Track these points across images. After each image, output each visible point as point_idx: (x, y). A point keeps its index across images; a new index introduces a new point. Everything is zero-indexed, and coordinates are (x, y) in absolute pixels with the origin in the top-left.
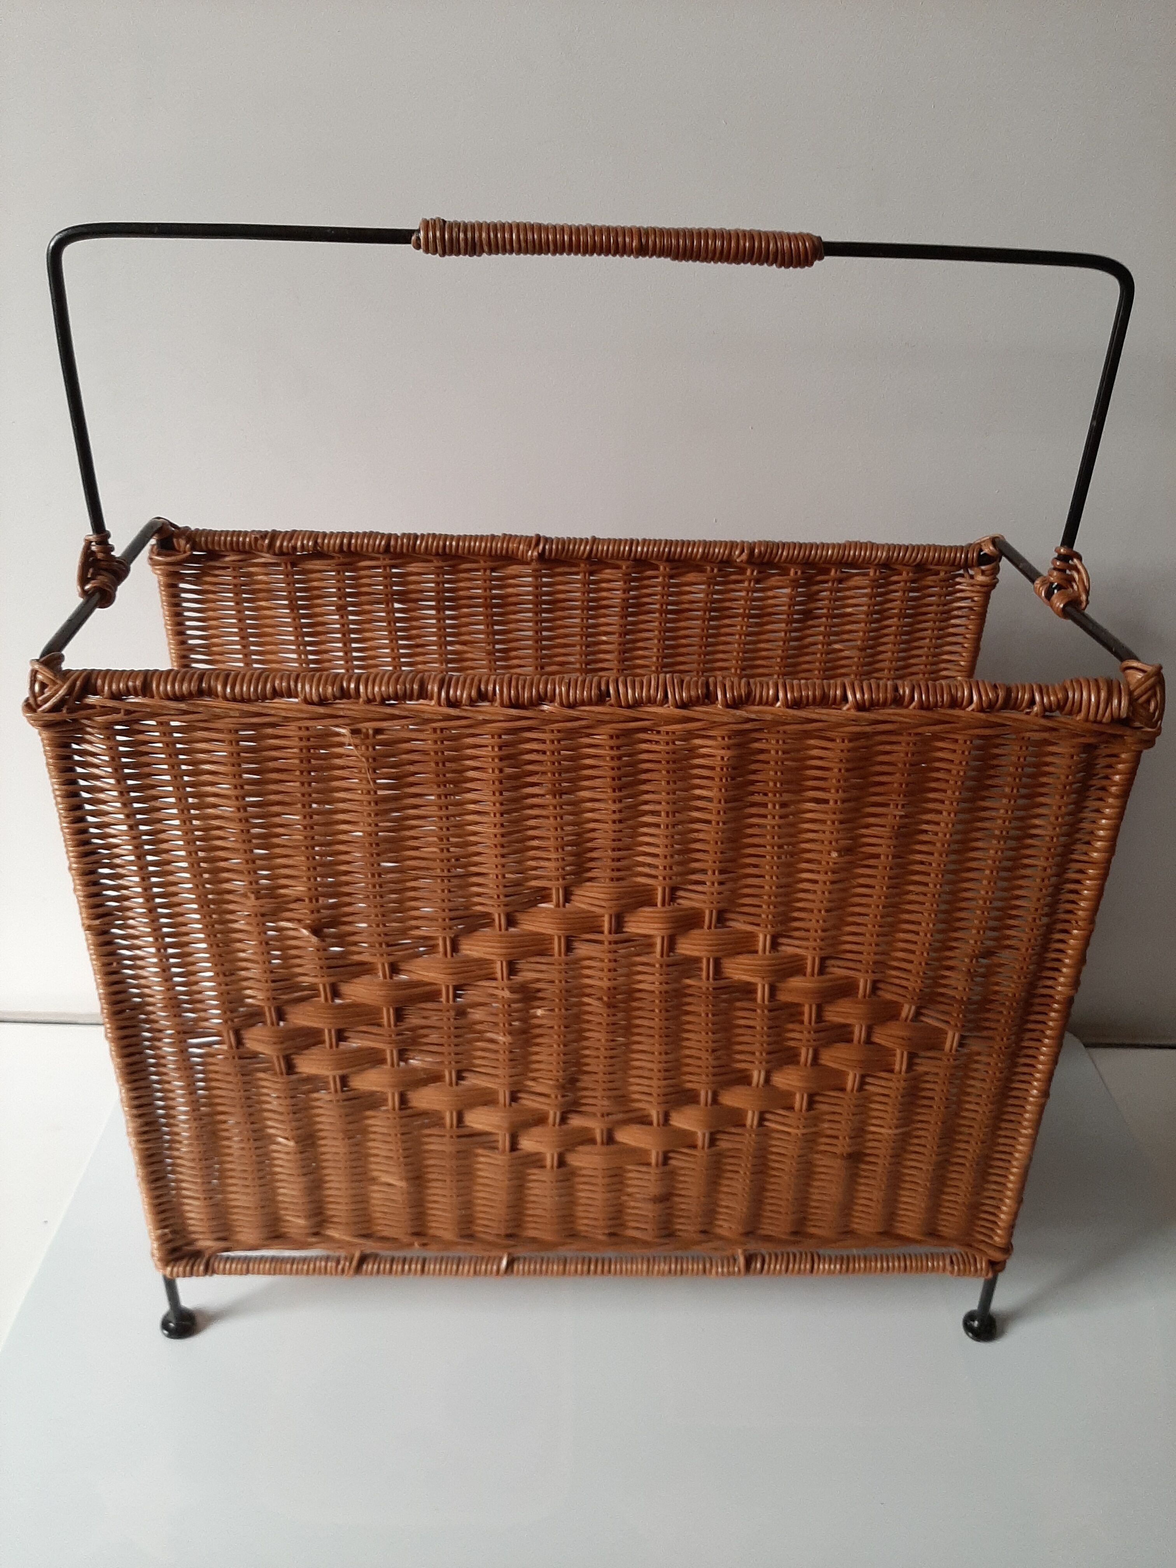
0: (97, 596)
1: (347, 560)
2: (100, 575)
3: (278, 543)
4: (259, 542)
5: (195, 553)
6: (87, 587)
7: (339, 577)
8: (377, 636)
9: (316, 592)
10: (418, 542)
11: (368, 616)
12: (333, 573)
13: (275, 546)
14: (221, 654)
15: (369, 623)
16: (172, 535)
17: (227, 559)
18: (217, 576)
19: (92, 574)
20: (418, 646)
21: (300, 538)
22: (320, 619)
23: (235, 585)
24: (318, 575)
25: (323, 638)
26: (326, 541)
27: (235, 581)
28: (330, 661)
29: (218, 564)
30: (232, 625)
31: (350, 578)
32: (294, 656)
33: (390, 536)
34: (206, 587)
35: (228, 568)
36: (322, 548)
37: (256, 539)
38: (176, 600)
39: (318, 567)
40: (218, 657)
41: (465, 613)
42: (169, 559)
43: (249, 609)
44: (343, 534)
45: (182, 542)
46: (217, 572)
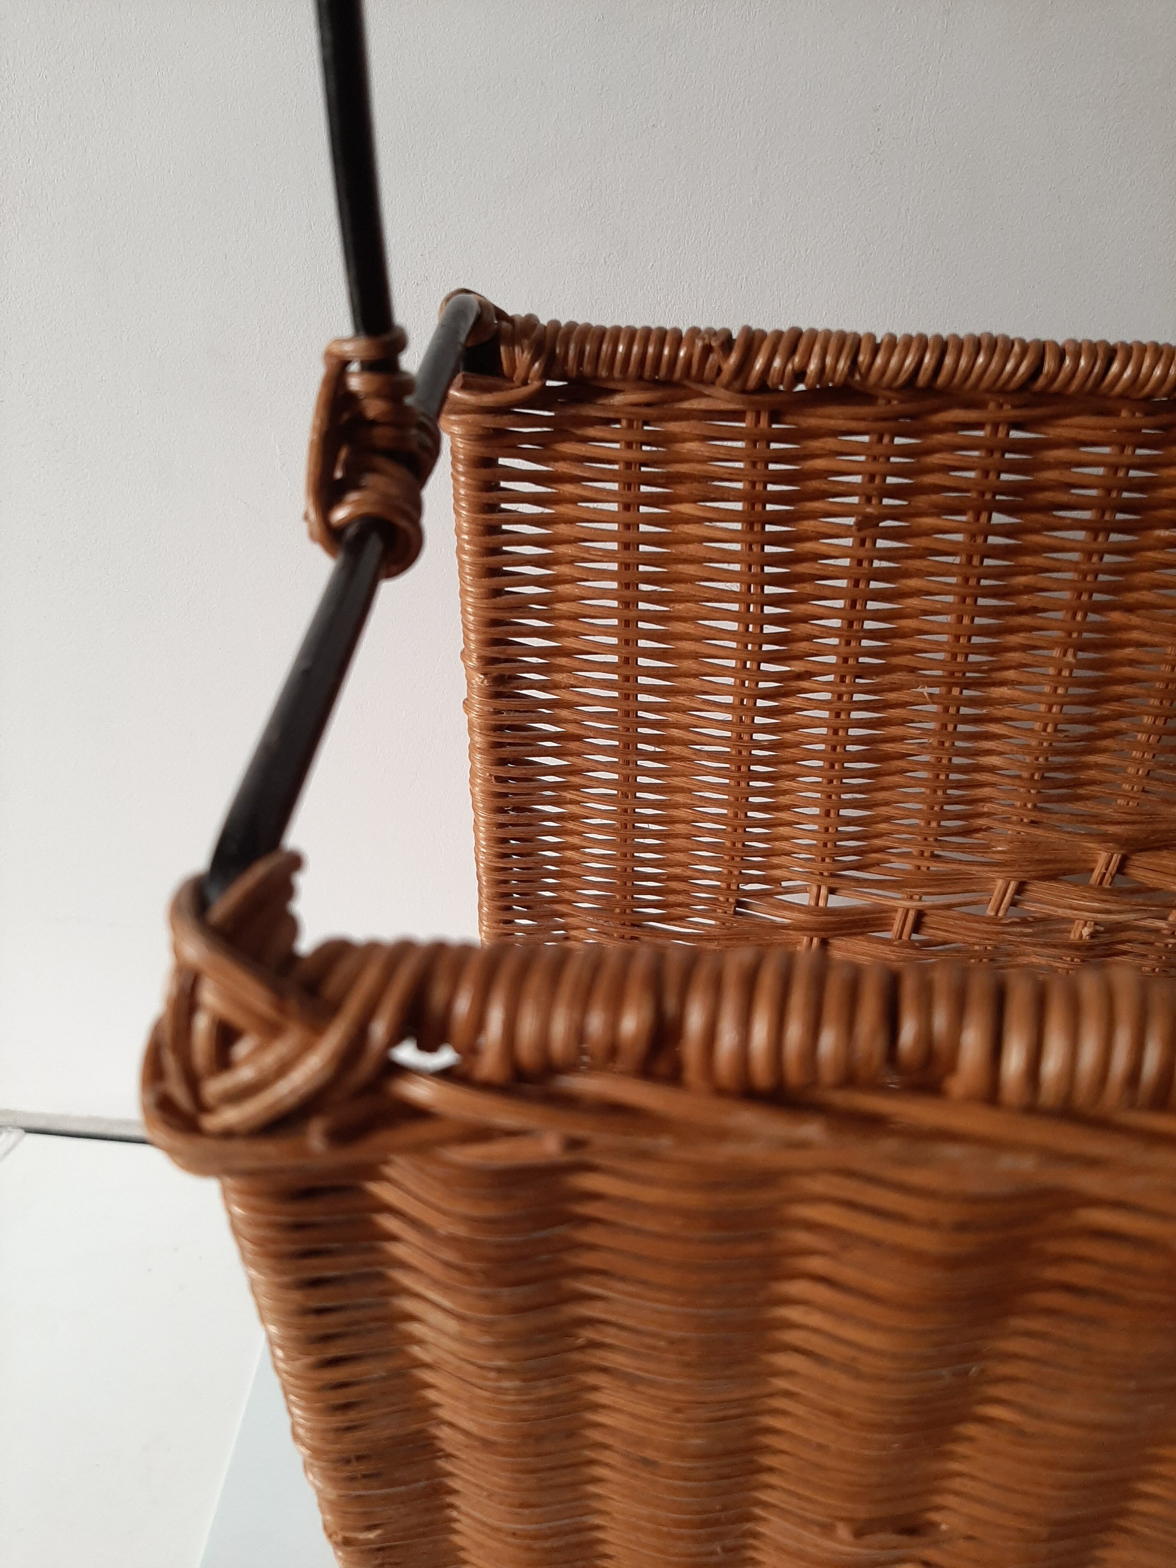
0: (374, 546)
1: (909, 407)
2: (374, 470)
3: (759, 365)
4: (713, 358)
5: (550, 383)
6: (340, 514)
7: (878, 449)
8: (933, 587)
9: (814, 484)
10: (1115, 367)
11: (923, 542)
12: (865, 439)
13: (752, 367)
14: (575, 617)
15: (922, 557)
16: (497, 337)
17: (618, 400)
18: (586, 440)
19: (347, 468)
20: (1021, 612)
21: (817, 348)
22: (809, 546)
23: (628, 465)
24: (830, 443)
25: (808, 588)
26: (879, 361)
27: (631, 455)
28: (809, 638)
29: (592, 411)
30: (608, 556)
31: (903, 451)
32: (733, 626)
33: (1041, 348)
34: (563, 467)
35: (617, 421)
36: (865, 376)
37: (708, 350)
38: (489, 497)
39: (832, 423)
40: (564, 625)
41: (1159, 539)
42: (488, 399)
43: (651, 520)
44: (923, 343)
45: (522, 357)
46: (591, 432)
